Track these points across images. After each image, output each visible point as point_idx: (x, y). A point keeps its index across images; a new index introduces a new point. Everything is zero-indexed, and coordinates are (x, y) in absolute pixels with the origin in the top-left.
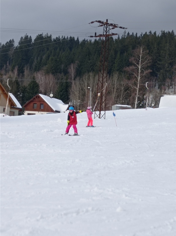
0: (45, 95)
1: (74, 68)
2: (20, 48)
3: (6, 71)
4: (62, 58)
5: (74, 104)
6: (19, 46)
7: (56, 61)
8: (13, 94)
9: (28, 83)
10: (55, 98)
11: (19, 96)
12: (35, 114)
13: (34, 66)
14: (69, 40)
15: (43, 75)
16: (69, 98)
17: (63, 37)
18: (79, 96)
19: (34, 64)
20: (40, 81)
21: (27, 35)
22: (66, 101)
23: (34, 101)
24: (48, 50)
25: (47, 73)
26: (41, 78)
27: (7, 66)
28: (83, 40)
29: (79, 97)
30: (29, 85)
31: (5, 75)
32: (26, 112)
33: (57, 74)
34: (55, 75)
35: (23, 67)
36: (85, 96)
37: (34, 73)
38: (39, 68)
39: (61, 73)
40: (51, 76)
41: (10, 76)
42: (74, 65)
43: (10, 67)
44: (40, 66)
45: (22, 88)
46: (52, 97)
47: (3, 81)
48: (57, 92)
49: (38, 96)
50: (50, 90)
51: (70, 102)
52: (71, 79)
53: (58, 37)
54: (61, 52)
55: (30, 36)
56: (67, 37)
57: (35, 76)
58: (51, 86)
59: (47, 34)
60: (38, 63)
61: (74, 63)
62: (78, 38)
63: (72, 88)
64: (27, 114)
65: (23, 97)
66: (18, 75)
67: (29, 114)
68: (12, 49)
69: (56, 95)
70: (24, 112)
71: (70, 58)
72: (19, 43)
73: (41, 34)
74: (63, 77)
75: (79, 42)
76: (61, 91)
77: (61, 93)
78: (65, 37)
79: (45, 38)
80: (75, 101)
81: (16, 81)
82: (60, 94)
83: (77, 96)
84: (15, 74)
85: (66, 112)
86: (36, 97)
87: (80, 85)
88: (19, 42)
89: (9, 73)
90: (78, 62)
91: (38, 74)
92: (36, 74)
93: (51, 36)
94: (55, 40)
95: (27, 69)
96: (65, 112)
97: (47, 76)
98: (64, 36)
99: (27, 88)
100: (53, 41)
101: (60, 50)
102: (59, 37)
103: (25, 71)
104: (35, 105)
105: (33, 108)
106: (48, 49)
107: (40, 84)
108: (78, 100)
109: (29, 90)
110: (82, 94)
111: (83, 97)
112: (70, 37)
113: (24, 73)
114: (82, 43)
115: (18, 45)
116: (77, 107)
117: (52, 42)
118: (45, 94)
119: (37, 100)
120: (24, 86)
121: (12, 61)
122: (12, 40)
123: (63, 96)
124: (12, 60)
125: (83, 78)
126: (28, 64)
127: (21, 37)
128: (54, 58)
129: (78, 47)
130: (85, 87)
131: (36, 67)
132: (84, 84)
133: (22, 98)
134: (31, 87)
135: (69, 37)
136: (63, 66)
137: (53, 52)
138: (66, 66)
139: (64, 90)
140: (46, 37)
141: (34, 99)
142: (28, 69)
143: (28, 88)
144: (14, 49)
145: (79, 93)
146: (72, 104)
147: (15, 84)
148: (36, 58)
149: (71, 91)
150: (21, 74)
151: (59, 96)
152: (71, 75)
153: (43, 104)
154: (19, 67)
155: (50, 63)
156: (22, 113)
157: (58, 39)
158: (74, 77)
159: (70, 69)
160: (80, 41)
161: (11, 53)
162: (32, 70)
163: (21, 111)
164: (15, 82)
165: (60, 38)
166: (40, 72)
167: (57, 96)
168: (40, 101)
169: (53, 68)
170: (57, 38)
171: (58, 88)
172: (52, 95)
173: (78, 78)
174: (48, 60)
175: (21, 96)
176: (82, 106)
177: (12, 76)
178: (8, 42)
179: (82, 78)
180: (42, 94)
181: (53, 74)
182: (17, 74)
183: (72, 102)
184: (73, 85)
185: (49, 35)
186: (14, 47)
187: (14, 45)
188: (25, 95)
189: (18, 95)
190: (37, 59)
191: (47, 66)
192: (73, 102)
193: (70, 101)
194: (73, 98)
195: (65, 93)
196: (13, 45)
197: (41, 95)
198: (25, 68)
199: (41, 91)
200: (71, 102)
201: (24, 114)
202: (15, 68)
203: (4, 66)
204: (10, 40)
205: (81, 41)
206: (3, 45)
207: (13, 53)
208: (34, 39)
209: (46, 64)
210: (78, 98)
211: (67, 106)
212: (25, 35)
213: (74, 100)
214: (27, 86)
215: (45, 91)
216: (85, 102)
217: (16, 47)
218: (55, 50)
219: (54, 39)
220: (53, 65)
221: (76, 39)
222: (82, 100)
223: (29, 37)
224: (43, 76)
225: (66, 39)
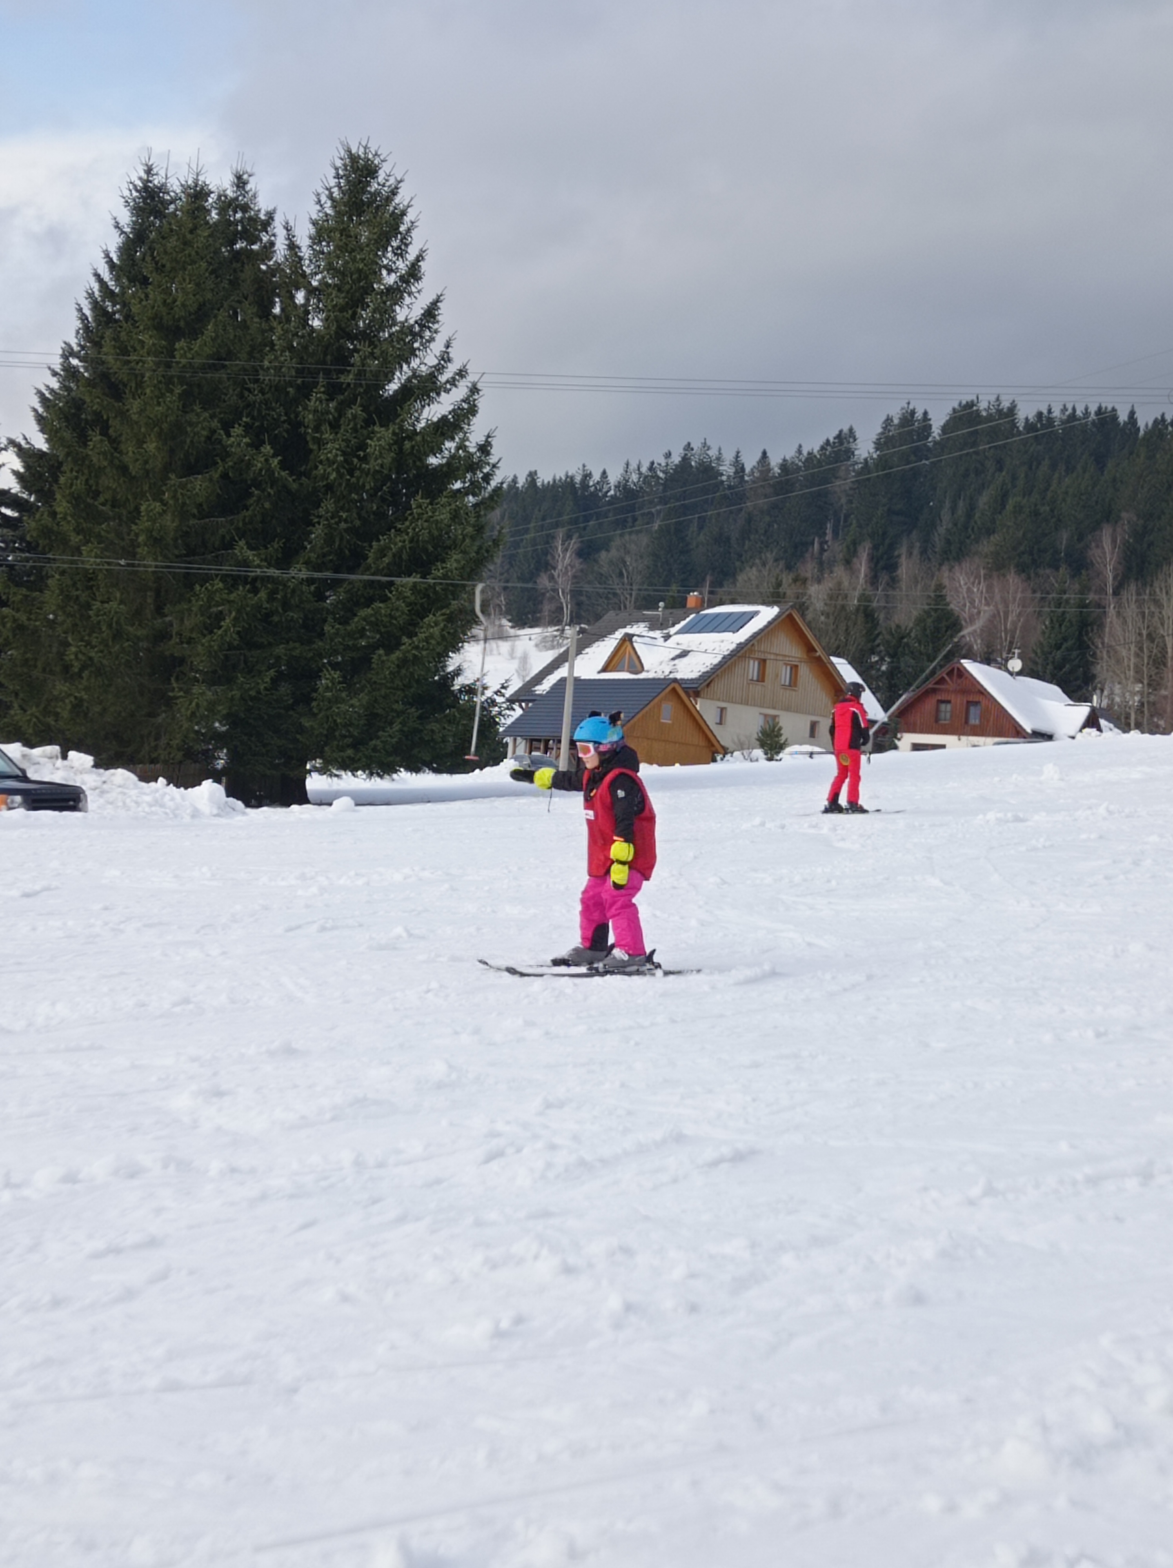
0: (989, 664)
1: (1114, 541)
2: (882, 463)
3: (821, 563)
4: (1064, 500)
5: (1113, 700)
6: (875, 456)
7: (1036, 513)
8: (850, 663)
9: (915, 613)
10: (1032, 677)
11: (873, 672)
12: (943, 747)
13: (939, 544)
14: (1093, 422)
15: (978, 576)
16: (1094, 677)
17: (1065, 409)
18: (1136, 666)
19: (942, 530)
20: (965, 605)
21: (911, 407)
22: (1080, 688)
23: (939, 690)
24: (1001, 470)
25: (997, 566)
26: (969, 590)
27: (826, 542)
28: (1156, 421)
29: (1138, 671)
30: (920, 621)
31: (819, 581)
32: (907, 739)
33: (1041, 571)
34: (1032, 575)
35: (892, 547)
36: (1165, 665)
37: (939, 570)
38: (960, 549)
39: (1057, 569)
40: (1013, 580)
41: (839, 584)
42: (1114, 530)
43: (836, 548)
44: (968, 541)
45: (888, 637)
46: (1020, 673)
47: (807, 608)
48: (1039, 651)
49: (958, 669)
50: (1011, 643)
51: (1098, 692)
52: (1102, 590)
53: (1045, 412)
54: (1056, 475)
55: (925, 413)
56: (1086, 409)
57: (946, 582)
58: (1014, 624)
59: (998, 399)
60: (955, 525)
61: (1116, 522)
62: (1132, 414)
63: (1107, 630)
64: (909, 747)
65: (891, 674)
66: (873, 580)
67: (917, 747)
68: (848, 471)
69: (1036, 663)
70: (896, 737)
71: (1097, 502)
72: (878, 445)
73: (972, 401)
74: (1065, 582)
75: (1139, 429)
76: (1058, 647)
77: (1058, 655)
78: (1074, 409)
79: (990, 418)
80: (1117, 689)
81: (862, 608)
82: (1051, 659)
83: (1129, 666)
84: (858, 577)
85: (1079, 736)
86: (949, 674)
87: (1144, 617)
88: (874, 437)
89: (831, 572)
90: (1135, 519)
91: (958, 574)
92: (946, 574)
93: (1012, 409)
94: (1030, 427)
95: (910, 554)
96: (1073, 738)
97: (995, 583)
98: (1070, 407)
99: (909, 634)
100: (1025, 428)
101: (1053, 467)
102: (1050, 411)
103: (903, 560)
104: (943, 707)
105: (937, 720)
106: (1000, 465)
107: (966, 616)
108: (1133, 683)
109: (920, 643)
110: (1150, 657)
111: (1153, 671)
112: (1100, 408)
113: (899, 572)
114: (1149, 433)
115: (872, 450)
116: (1128, 717)
117: (1019, 433)
118: (987, 660)
119: (951, 685)
120: (898, 626)
121: (845, 521)
122: (846, 430)
123: (1068, 666)
124: (847, 517)
125: (1156, 584)
126: (914, 532)
127: (884, 418)
128: (1025, 501)
129: (1131, 453)
130: (1162, 624)
131: (949, 542)
132: (1160, 613)
133: (887, 678)
134: (928, 632)
135: (1093, 409)
136: (1064, 537)
137: (1023, 475)
138: (1081, 538)
139: (1070, 643)
140: (991, 415)
141: (942, 681)
142: (916, 552)
143: (913, 635)
144: (854, 471)
145: (1137, 655)
146: (1105, 703)
147: (861, 619)
148: (948, 504)
149: (1103, 643)
150: (884, 578)
151: (1050, 667)
152: (1099, 574)
153: (977, 703)
154: (875, 547)
155: (1009, 524)
156: (887, 744)
157: (1043, 420)
158: (1116, 583)
159: (1097, 547)
160: (1141, 424)
161: (841, 486)
162: (929, 559)
163: (884, 734)
164: (858, 609)
165: (1054, 415)
166: (964, 565)
167: (1040, 668)
168: (964, 692)
169: (1022, 548)
170: (1040, 415)
171: (1043, 633)
172: (1016, 664)
173: (1133, 587)
174: (1000, 513)
175: (884, 668)
176: (1149, 709)
177: (846, 584)
178: (832, 440)
179: (1151, 586)
180: (975, 661)
181: (1023, 571)
182: (866, 576)
183: (1106, 693)
184: (1108, 620)
185: (1005, 404)
186: (857, 463)
187: (856, 453)
188: (902, 665)
189: (872, 666)
190: (953, 509)
191: (995, 538)
192: (1112, 693)
193: (1095, 689)
194: (1111, 674)
195: (1075, 653)
196: (849, 453)
197: (969, 665)
198: (903, 550)
199: (970, 648)
200: (1102, 691)
201: (896, 748)
202: (860, 549)
203: (813, 544)
204: (841, 431)
205: (1147, 425)
206: (809, 454)
207: (851, 489)
208: (942, 423)
209: (990, 532)
210: (1132, 673)
211: (1082, 711)
212: (903, 409)
213: (1113, 682)
214: (911, 625)
215: (988, 647)
216: (1163, 692)
217: (866, 460)
218: (1030, 468)
219: (1027, 419)
220: (1020, 534)
221: (1123, 417)
222: (1149, 685)
223: (919, 415)
224: (979, 583)
225: (1079, 420)
